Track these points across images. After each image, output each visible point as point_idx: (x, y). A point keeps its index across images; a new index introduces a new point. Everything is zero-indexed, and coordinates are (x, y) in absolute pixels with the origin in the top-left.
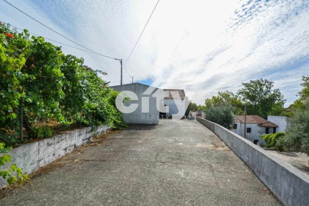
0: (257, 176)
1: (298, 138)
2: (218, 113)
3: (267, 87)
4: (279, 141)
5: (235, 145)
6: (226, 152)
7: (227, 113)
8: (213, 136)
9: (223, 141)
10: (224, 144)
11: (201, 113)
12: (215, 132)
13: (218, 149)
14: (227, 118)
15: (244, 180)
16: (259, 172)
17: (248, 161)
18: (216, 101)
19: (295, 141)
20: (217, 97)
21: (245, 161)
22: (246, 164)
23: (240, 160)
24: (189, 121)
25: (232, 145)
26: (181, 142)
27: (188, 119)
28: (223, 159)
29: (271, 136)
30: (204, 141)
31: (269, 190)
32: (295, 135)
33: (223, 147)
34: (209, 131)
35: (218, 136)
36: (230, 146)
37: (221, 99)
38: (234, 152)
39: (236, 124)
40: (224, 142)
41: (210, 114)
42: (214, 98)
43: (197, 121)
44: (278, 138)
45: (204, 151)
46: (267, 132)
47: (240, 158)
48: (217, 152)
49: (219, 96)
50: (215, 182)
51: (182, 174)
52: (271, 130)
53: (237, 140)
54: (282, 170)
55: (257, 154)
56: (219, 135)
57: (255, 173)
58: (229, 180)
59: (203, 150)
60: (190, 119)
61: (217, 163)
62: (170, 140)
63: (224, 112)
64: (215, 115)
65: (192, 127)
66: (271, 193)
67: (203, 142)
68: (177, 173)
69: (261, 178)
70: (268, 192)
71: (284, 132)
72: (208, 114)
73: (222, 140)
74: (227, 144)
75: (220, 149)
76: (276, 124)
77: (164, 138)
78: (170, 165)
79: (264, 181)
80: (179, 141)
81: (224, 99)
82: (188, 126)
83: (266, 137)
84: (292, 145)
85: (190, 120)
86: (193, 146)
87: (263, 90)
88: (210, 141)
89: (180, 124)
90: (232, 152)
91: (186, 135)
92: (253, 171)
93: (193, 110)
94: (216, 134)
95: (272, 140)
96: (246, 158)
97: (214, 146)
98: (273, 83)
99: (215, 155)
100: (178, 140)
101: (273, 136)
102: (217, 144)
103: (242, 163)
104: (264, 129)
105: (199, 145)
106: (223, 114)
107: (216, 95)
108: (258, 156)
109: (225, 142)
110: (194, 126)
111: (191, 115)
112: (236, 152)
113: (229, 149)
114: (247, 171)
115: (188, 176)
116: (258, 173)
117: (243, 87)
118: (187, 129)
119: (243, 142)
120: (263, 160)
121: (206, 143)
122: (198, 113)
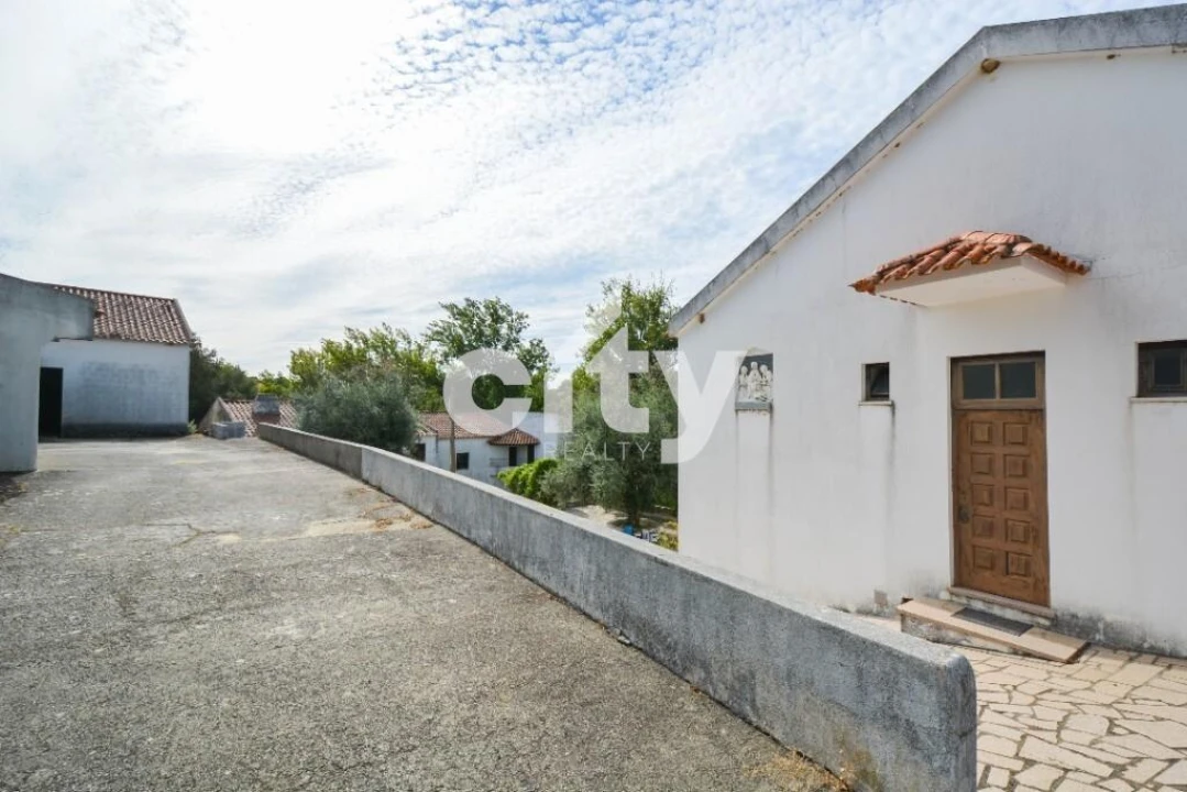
0: (519, 571)
1: (586, 469)
2: (355, 405)
3: (510, 328)
4: (545, 482)
5: (448, 507)
6: (424, 533)
7: (390, 405)
8: (361, 491)
9: (400, 502)
10: (407, 511)
11: (277, 408)
12: (366, 474)
13: (391, 528)
14: (392, 423)
15: (491, 589)
16: (523, 558)
17: (492, 541)
18: (345, 360)
19: (580, 477)
20: (344, 345)
21: (481, 543)
22: (485, 550)
23: (468, 545)
24: (221, 444)
25: (438, 508)
26: (227, 532)
27: (206, 434)
28: (418, 554)
29: (524, 473)
30: (330, 514)
31: (548, 591)
32: (579, 462)
33: (407, 519)
34: (339, 475)
35: (380, 489)
36: (429, 511)
37: (362, 353)
38: (445, 526)
39: (422, 442)
40: (405, 504)
41: (324, 413)
42: (330, 347)
43: (264, 444)
44: (543, 473)
45: (343, 546)
46: (513, 462)
47: (468, 539)
48: (391, 537)
49: (352, 342)
50: (417, 615)
51: (290, 629)
52: (523, 454)
53: (454, 488)
54: (574, 533)
55: (515, 513)
56: (385, 485)
57: (512, 567)
58: (452, 601)
59: (337, 542)
60: (220, 433)
61: (404, 568)
62: (162, 533)
63: (381, 404)
64: (346, 416)
65: (249, 470)
66: (555, 596)
67: (329, 516)
68: (269, 635)
69: (529, 571)
70: (549, 596)
71: (554, 457)
72: (314, 413)
73: (396, 500)
74: (420, 509)
75: (399, 526)
76: (535, 435)
77: (118, 530)
78: (221, 618)
79: (537, 575)
80: (214, 528)
81: (372, 354)
82: (225, 465)
83: (512, 475)
84: (575, 489)
85: (224, 438)
86: (290, 535)
87: (499, 335)
88: (353, 509)
89: (173, 463)
90: (437, 527)
91: (233, 501)
92: (507, 563)
93: (229, 394)
94: (366, 482)
95: (529, 481)
96: (484, 534)
97: (374, 522)
98: (527, 317)
99: (388, 547)
100: (203, 529)
101: (528, 470)
102: (383, 514)
103: (475, 550)
104: (504, 454)
105: (315, 530)
106: (376, 410)
107: (340, 339)
108: (520, 518)
109: (409, 502)
110: (256, 462)
111: (224, 416)
112: (452, 527)
113: (428, 522)
114: (492, 566)
115: (320, 628)
116: (519, 562)
117: (445, 316)
118: (226, 479)
119: (475, 490)
120: (533, 524)
121: (339, 519)
122: (263, 410)
